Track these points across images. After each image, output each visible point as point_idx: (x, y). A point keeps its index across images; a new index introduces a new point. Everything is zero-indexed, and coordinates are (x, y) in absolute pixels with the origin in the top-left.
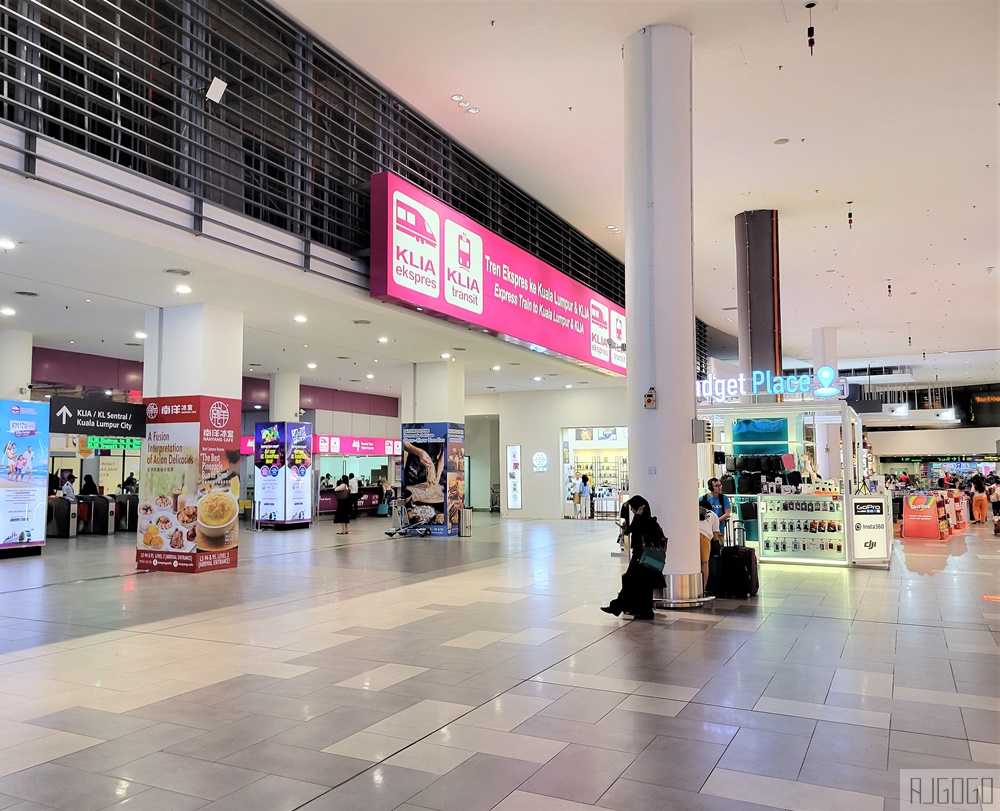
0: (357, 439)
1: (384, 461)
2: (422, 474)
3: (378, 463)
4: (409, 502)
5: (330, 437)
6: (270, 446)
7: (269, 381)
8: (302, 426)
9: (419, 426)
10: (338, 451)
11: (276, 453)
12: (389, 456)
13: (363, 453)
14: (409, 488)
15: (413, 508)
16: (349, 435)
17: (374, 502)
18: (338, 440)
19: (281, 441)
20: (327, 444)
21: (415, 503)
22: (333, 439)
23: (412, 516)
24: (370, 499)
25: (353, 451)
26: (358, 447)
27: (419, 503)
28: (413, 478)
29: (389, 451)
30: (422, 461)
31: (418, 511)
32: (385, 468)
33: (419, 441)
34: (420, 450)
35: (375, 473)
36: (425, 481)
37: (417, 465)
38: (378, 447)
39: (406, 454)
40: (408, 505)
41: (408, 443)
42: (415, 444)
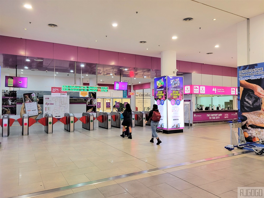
0: (215, 87)
1: (231, 98)
2: (256, 104)
3: (228, 99)
4: (245, 125)
5: (199, 86)
6: (160, 89)
7: (160, 58)
8: (177, 78)
9: (252, 66)
10: (204, 93)
11: (163, 93)
12: (233, 95)
13: (219, 94)
14: (244, 114)
15: (249, 130)
16: (211, 85)
17: (225, 117)
18: (204, 88)
19: (165, 86)
20: (198, 90)
21: (250, 126)
22: (201, 87)
23: (247, 135)
24: (223, 116)
25: (213, 93)
26: (216, 90)
27: (253, 126)
28: (247, 107)
29: (233, 92)
30: (256, 93)
31: (253, 132)
32: (231, 101)
33: (253, 78)
34: (254, 85)
35: (226, 103)
36: (260, 109)
37: (251, 97)
38: (227, 91)
39: (242, 89)
40: (244, 127)
41: (243, 81)
42: (249, 81)
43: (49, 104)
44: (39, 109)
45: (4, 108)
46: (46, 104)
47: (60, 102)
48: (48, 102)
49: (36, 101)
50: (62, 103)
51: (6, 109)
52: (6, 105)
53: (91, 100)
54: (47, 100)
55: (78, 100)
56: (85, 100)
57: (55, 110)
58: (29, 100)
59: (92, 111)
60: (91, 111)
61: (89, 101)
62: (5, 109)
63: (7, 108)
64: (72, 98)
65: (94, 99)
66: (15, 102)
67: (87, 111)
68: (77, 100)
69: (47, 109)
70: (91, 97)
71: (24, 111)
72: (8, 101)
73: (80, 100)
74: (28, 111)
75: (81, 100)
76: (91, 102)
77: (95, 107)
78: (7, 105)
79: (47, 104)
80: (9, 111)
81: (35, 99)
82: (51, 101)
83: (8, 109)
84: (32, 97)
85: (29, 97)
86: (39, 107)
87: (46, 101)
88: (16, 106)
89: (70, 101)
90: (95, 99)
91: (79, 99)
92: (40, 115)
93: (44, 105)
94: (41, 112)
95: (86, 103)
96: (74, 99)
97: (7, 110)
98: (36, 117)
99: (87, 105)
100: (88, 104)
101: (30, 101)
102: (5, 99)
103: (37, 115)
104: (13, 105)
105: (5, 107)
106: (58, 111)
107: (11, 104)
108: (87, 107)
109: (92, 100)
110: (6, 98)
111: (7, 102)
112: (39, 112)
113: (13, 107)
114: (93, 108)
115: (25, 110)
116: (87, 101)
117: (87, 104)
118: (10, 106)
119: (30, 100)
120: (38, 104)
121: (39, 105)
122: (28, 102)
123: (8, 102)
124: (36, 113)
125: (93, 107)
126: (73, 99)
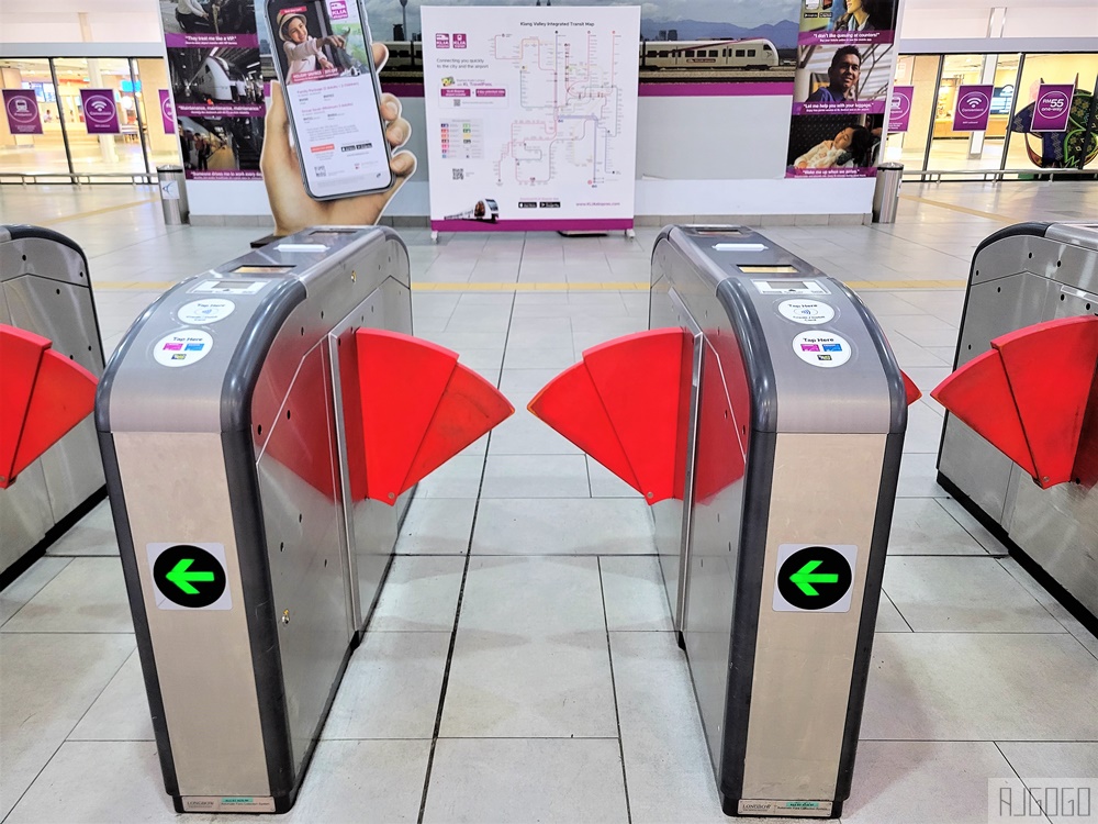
43: (467, 93)
44: (393, 135)
45: (191, 127)
46: (444, 93)
47: (561, 71)
48: (463, 77)
49: (369, 67)
50: (578, 88)
51: (205, 135)
52: (200, 97)
53: (839, 60)
54: (452, 52)
55: (720, 61)
56: (788, 55)
57: (521, 152)
58: (312, 59)
59: (841, 161)
60: (828, 159)
61: (822, 61)
62: (197, 134)
63: (210, 127)
64: (673, 35)
65: (875, 42)
66: (256, 77)
67: (791, 161)
68: (714, 54)
69: (456, 137)
70: (842, 26)
71: (290, 150)
72: (208, 69)
73: (740, 53)
74: (314, 150)
75: (752, 53)
76: (839, 78)
77: (877, 120)
78: (205, 104)
79: (455, 93)
80: (222, 144)
81: (354, 44)
82: (479, 64)
83: (217, 134)
84: (330, 32)
85: (314, 30)
86: (392, 123)
87: (444, 63)
88: (263, 111)
89: (643, 68)
90: (882, 48)
91: (736, 45)
92: (402, 184)
93: (435, 106)
94: (408, 163)
95: (785, 84)
96: (689, 52)
97: (213, 137)
98: (377, 199)
99: (795, 105)
100: (813, 98)
101: (318, 66)
102: (183, 49)
103: (380, 191)
104: (243, 101)
105: (198, 119)
106: (546, 159)
107: (228, 96)
108: (795, 119)
109: (853, 59)
110: (192, 49)
111: (200, 80)
112: (397, 167)
113: (243, 118)
114: (849, 131)
115: (292, 143)
116: (803, 65)
117: (804, 96)
118: (227, 110)
119: (321, 55)
120: (384, 96)
121: (394, 104)
122: (307, 78)
123: (211, 78)
124: (372, 169)
125: (851, 120)
126: (676, 52)
